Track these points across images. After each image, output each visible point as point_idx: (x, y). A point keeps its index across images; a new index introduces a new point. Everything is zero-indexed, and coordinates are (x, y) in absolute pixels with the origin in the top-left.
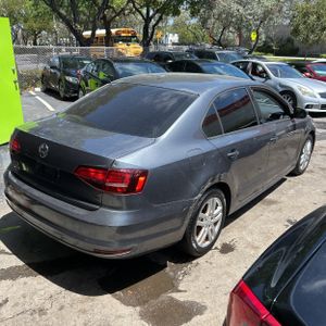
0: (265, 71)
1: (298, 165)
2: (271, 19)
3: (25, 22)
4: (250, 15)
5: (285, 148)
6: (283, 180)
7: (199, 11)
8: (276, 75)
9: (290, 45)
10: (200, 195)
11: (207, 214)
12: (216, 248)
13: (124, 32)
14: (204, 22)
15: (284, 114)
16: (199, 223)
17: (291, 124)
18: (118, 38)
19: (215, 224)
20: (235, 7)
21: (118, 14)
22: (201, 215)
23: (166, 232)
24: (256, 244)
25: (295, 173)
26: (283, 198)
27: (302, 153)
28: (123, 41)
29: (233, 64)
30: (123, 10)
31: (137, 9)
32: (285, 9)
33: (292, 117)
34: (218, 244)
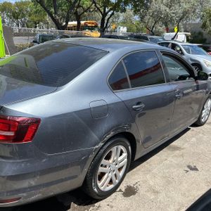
0: (181, 50)
1: (200, 118)
2: (187, 17)
3: (30, 16)
4: (173, 13)
5: (191, 103)
6: (188, 129)
7: (139, 10)
8: (189, 52)
9: (200, 37)
10: (101, 144)
11: (111, 161)
12: (120, 191)
13: (89, 23)
14: (142, 18)
15: (189, 77)
16: (101, 169)
17: (195, 84)
18: (85, 27)
19: (120, 169)
20: (163, 8)
21: (86, 11)
22: (104, 162)
23: (62, 180)
24: (157, 188)
25: (197, 124)
26: (186, 145)
27: (203, 109)
28: (89, 29)
29: (159, 44)
30: (89, 8)
31: (98, 8)
32: (197, 11)
33: (196, 79)
34: (123, 187)
